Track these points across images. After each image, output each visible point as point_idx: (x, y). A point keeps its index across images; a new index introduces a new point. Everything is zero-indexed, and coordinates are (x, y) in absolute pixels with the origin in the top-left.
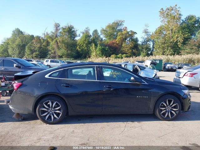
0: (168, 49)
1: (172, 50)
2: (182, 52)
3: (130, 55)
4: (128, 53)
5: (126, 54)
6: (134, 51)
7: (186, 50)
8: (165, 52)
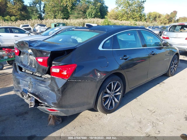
0: (58, 13)
1: (62, 14)
2: (71, 16)
3: (20, 18)
4: (17, 15)
5: (15, 16)
6: (23, 13)
7: (74, 15)
8: (56, 16)
